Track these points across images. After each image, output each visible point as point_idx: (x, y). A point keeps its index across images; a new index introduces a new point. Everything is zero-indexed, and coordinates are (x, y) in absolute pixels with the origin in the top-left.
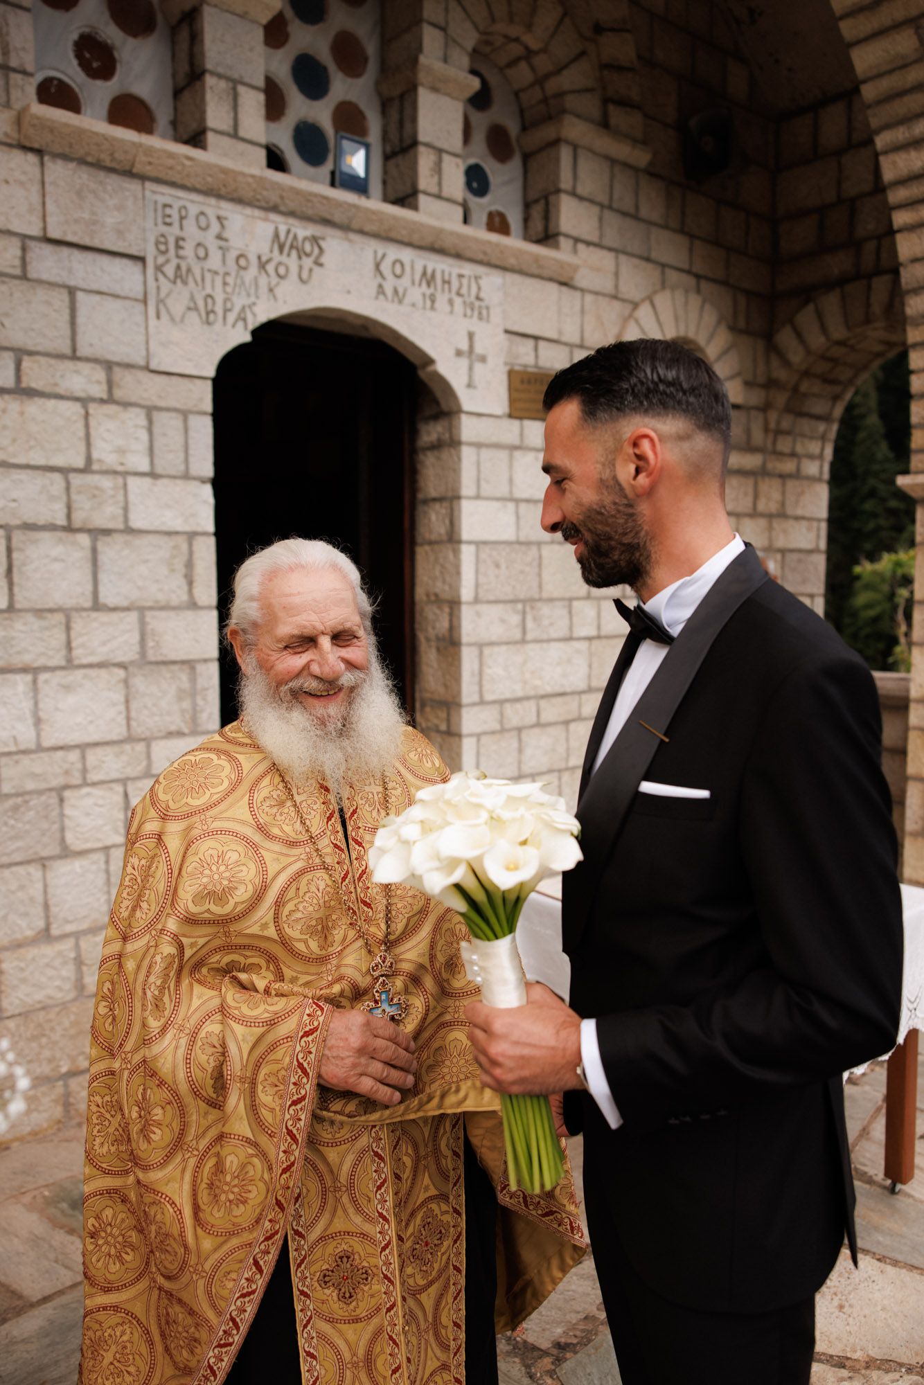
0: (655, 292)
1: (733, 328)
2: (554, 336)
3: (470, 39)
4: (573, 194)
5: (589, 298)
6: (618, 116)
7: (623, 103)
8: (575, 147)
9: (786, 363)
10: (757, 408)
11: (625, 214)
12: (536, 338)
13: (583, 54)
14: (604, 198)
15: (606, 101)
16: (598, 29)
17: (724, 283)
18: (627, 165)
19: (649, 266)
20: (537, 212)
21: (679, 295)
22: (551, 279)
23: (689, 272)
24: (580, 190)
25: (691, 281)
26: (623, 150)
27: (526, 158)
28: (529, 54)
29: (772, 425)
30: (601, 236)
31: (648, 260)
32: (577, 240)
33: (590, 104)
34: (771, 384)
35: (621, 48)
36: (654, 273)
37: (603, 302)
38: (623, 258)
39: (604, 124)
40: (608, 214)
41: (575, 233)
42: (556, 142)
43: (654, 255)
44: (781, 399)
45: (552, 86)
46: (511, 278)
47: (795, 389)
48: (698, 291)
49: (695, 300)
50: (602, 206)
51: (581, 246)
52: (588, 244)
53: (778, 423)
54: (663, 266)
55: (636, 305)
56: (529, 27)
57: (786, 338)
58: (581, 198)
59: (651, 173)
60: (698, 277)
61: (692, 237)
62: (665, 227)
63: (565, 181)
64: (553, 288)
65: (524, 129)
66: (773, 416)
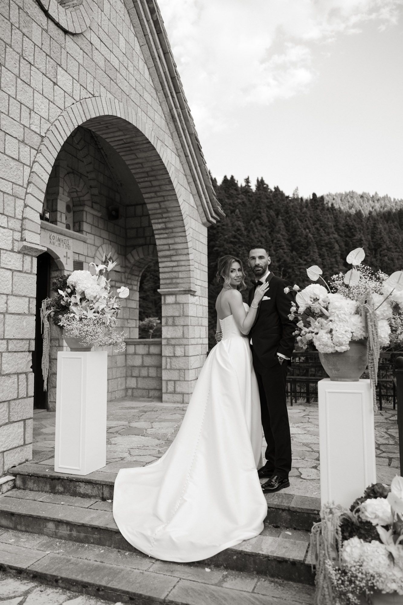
0: (102, 245)
1: (118, 253)
2: (82, 254)
3: (67, 189)
4: (86, 222)
5: (89, 245)
6: (95, 206)
7: (96, 203)
8: (86, 212)
9: (130, 262)
10: (123, 273)
11: (96, 227)
12: (79, 254)
13: (88, 192)
14: (92, 223)
15: (92, 202)
16: (91, 187)
17: (116, 243)
18: (96, 216)
19: (101, 238)
20: (77, 225)
21: (107, 245)
22: (82, 241)
23: (109, 240)
24: (87, 221)
25: (109, 242)
26: (95, 213)
27: (74, 212)
28: (77, 192)
29: (126, 277)
30: (91, 231)
31: (100, 237)
32: (87, 232)
33: (89, 203)
34: (126, 267)
35: (95, 191)
36: (101, 240)
37: (92, 246)
38: (96, 236)
39: (92, 207)
40: (93, 227)
41: (86, 231)
42: (83, 210)
43: (102, 236)
44: (128, 271)
45: (82, 199)
46: (75, 240)
47: (132, 268)
48: (111, 245)
49: (110, 247)
50: (92, 225)
51: (87, 234)
52: (89, 233)
53: (128, 276)
54: (104, 238)
55: (98, 247)
56: (78, 187)
57: (129, 256)
58: (88, 223)
59: (101, 218)
60: (110, 241)
61: (109, 232)
62: (104, 230)
63: (84, 220)
64: (82, 243)
65: (74, 206)
66: (126, 274)
